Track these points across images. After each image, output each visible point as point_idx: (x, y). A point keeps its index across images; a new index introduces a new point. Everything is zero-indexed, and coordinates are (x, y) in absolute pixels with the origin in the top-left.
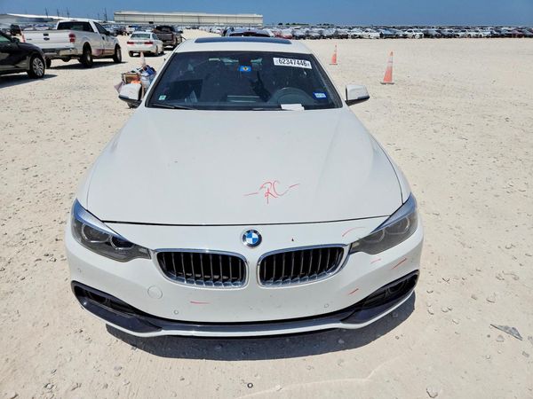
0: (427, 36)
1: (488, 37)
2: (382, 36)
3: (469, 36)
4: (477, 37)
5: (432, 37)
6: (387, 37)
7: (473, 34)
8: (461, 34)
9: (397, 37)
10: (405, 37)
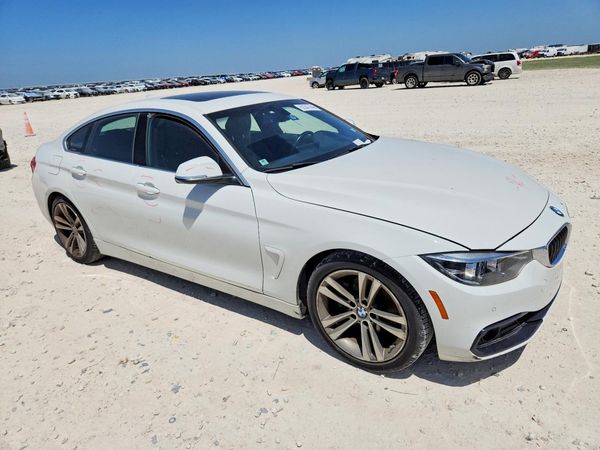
0: (83, 94)
1: (144, 90)
2: (27, 99)
3: (127, 91)
4: (134, 91)
5: (89, 95)
6: (35, 99)
7: (129, 89)
8: (118, 89)
9: (47, 98)
10: (57, 98)
